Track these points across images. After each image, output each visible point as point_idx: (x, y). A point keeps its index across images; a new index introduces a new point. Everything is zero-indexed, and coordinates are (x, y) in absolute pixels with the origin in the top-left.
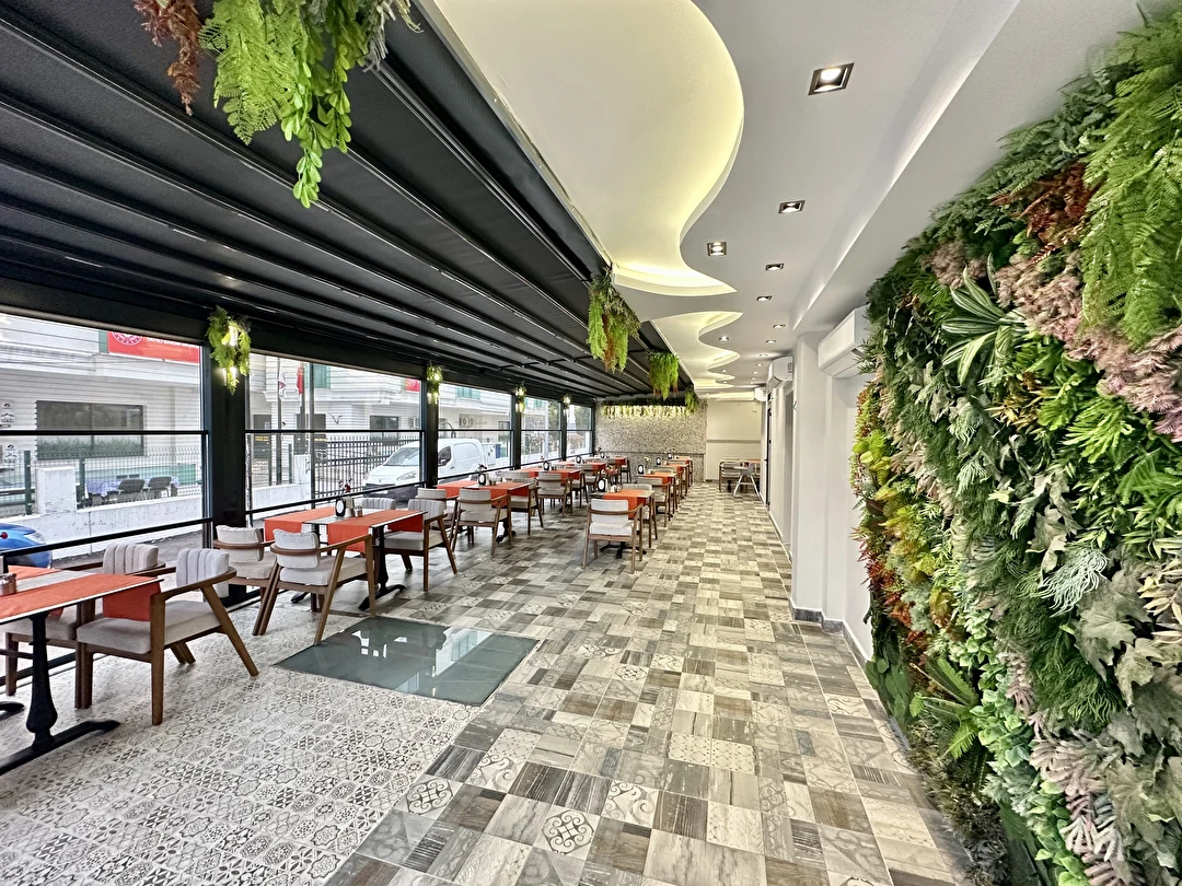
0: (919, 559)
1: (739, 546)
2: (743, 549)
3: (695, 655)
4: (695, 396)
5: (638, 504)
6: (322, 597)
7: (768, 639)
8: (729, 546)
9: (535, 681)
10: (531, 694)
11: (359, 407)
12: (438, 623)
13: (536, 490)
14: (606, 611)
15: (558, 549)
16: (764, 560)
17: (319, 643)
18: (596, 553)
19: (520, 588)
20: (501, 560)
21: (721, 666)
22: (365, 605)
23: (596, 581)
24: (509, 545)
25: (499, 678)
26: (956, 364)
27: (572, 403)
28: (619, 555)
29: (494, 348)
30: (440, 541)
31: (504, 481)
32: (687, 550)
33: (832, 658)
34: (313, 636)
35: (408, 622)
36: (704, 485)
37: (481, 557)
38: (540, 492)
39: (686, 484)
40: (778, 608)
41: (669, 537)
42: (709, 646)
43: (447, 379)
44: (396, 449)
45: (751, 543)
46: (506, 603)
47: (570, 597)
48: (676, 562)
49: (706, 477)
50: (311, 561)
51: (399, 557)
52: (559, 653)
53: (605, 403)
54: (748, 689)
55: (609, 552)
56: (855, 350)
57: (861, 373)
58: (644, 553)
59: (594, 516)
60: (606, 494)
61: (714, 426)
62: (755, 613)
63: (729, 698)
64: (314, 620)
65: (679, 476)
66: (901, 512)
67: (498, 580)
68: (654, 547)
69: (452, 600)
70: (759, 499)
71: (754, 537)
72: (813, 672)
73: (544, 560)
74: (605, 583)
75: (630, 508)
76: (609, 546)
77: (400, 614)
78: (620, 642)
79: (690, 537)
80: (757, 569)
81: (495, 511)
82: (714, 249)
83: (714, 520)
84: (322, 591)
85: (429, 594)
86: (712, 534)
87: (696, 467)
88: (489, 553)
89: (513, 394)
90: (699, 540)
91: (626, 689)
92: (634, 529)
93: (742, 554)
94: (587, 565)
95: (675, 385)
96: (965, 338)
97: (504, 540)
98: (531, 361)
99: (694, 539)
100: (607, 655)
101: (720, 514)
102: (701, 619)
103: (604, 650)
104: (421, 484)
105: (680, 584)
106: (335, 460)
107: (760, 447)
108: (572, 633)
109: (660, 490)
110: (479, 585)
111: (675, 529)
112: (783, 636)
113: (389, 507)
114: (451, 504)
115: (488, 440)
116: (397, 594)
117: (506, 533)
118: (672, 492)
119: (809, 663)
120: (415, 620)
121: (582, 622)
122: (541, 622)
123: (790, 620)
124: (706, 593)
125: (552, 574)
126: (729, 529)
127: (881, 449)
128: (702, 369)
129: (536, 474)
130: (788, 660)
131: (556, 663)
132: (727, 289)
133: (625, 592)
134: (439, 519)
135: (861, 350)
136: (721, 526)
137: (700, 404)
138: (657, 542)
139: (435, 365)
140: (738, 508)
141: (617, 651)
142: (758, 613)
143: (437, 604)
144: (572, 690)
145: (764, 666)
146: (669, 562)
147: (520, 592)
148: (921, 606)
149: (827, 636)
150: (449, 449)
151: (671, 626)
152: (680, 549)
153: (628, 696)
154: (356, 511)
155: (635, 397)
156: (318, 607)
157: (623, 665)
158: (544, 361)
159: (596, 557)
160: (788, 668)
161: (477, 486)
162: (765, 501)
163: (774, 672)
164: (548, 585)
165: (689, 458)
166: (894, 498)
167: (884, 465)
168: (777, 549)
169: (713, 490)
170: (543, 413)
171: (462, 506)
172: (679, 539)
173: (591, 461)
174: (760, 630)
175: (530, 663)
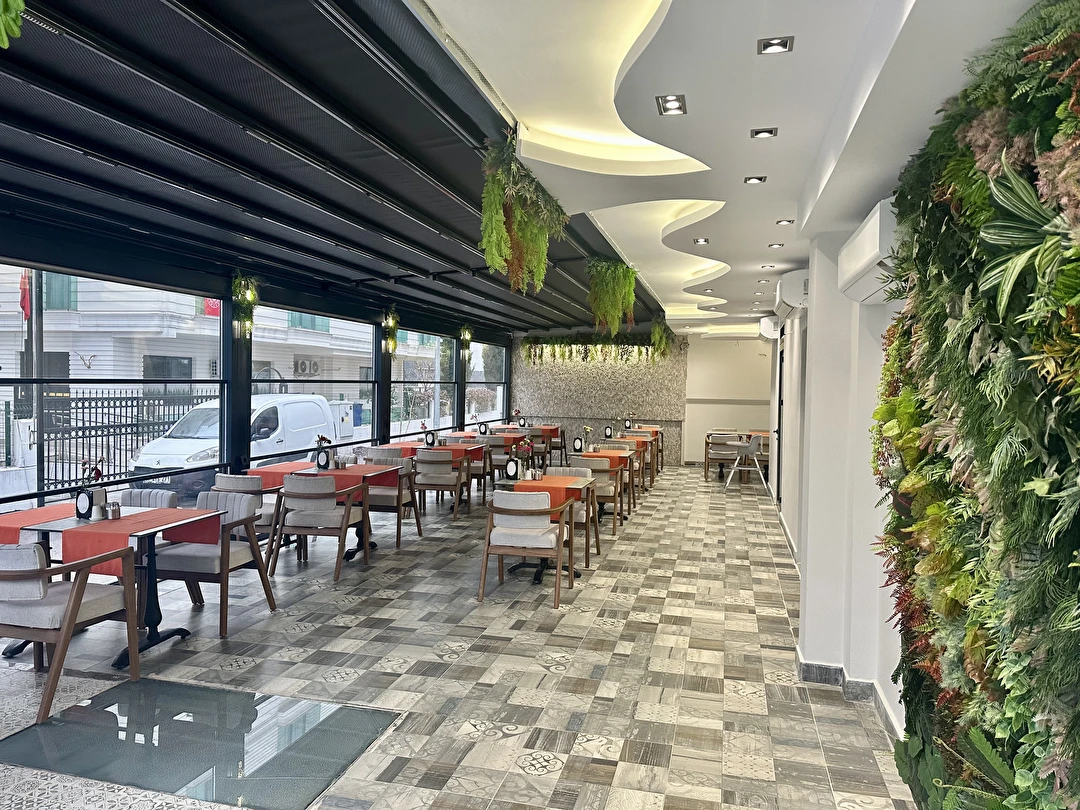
0: (953, 581)
1: (727, 566)
2: (733, 570)
3: (642, 734)
4: (667, 329)
5: (567, 499)
6: (52, 647)
7: (757, 711)
8: (713, 566)
9: (388, 776)
10: (380, 796)
11: (124, 341)
12: (240, 689)
13: (411, 476)
14: (510, 667)
15: (444, 570)
16: (765, 589)
17: (45, 720)
18: (501, 577)
19: (376, 632)
20: (349, 589)
21: (680, 751)
22: (122, 661)
23: (498, 620)
24: (365, 566)
25: (332, 773)
26: (996, 289)
27: (474, 339)
28: (538, 580)
29: (343, 252)
30: (249, 559)
31: (361, 462)
32: (645, 571)
33: (853, 738)
34: (36, 709)
35: (191, 687)
36: (681, 470)
37: (317, 585)
38: (419, 479)
39: (651, 469)
40: (778, 663)
41: (620, 550)
42: (666, 721)
43: (265, 298)
44: (187, 411)
45: (747, 563)
46: (353, 655)
47: (454, 645)
48: (625, 590)
49: (686, 458)
50: (33, 590)
51: (182, 584)
52: (430, 734)
53: (527, 340)
54: (719, 786)
55: (524, 574)
56: (881, 264)
57: (889, 299)
58: (578, 575)
59: (497, 517)
60: (518, 483)
61: (699, 377)
62: (743, 670)
63: (688, 800)
64: (38, 685)
65: (640, 454)
66: (931, 510)
67: (341, 621)
68: (593, 566)
69: (265, 653)
70: (767, 493)
71: (753, 553)
72: (820, 760)
73: (417, 589)
74: (512, 622)
75: (553, 503)
76: (524, 564)
77: (179, 674)
78: (527, 714)
79: (652, 552)
80: (752, 603)
81: (341, 510)
82: (668, 105)
83: (691, 525)
84: (51, 638)
85: (229, 643)
86: (687, 547)
87: (669, 441)
88: (331, 577)
89: (378, 325)
90: (665, 556)
91: (531, 787)
92: (559, 537)
93: (732, 579)
94: (486, 595)
95: (631, 314)
96: (1008, 253)
97: (358, 556)
98: (403, 272)
99: (657, 555)
100: (506, 736)
101: (703, 515)
102: (657, 679)
103: (500, 729)
104: (222, 467)
105: (628, 625)
106: (83, 429)
107: (769, 412)
108: (452, 702)
109: (606, 478)
110: (310, 627)
111: (631, 538)
112: (781, 704)
113: (165, 505)
114: (270, 499)
115: (342, 397)
116: (176, 644)
117: (360, 545)
118: (626, 479)
119: (816, 746)
120: (203, 684)
121: (470, 685)
122: (406, 685)
123: (794, 681)
124: (668, 639)
125: (429, 609)
126: (715, 540)
127: (912, 416)
128: (673, 288)
129: (414, 451)
130: (786, 742)
131: (423, 749)
132: (695, 166)
133: (543, 637)
134: (247, 522)
135: (889, 263)
136: (701, 535)
137: (675, 343)
138: (599, 559)
139: (246, 275)
140: (732, 506)
141: (521, 728)
142: (745, 670)
143: (241, 659)
144: (445, 790)
145: (746, 751)
146: (614, 590)
147: (376, 639)
148: (954, 652)
149: (849, 705)
150: (274, 411)
151: (609, 689)
152: (635, 570)
153: (531, 798)
154: (109, 510)
155: (574, 330)
156: (46, 664)
157: (529, 751)
158: (425, 272)
159: (502, 582)
160: (784, 754)
161: (314, 470)
162: (775, 495)
163: (761, 760)
164: (423, 628)
165: (657, 428)
166: (925, 489)
167: (913, 440)
168: (787, 571)
169: (696, 477)
170: (431, 354)
171: (288, 503)
172: (634, 554)
173: (503, 430)
174: (747, 697)
175: (383, 749)
